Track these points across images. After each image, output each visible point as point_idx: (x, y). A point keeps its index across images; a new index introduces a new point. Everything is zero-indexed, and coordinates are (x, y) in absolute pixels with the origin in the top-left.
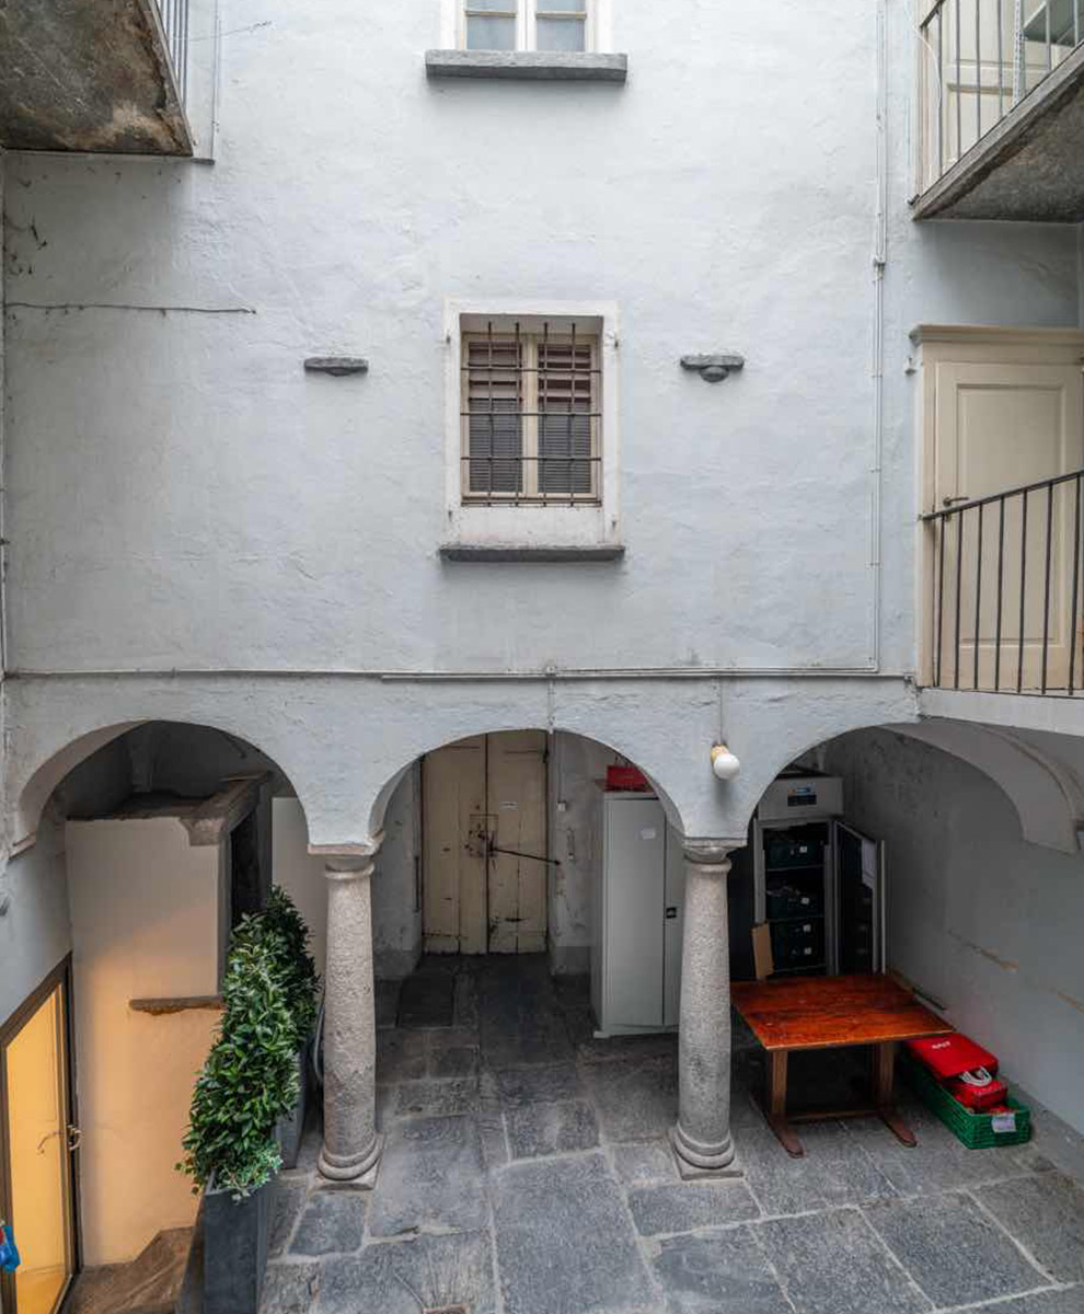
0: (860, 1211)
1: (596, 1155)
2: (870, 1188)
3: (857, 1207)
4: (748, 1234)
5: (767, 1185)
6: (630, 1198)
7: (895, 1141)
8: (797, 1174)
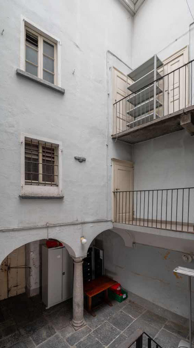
0: (108, 322)
1: (56, 335)
2: (108, 317)
3: (107, 321)
4: (91, 335)
5: (91, 324)
6: (67, 340)
7: (109, 306)
8: (96, 320)
